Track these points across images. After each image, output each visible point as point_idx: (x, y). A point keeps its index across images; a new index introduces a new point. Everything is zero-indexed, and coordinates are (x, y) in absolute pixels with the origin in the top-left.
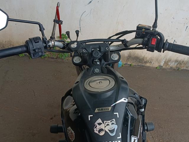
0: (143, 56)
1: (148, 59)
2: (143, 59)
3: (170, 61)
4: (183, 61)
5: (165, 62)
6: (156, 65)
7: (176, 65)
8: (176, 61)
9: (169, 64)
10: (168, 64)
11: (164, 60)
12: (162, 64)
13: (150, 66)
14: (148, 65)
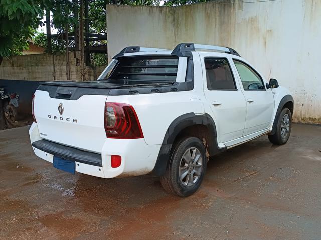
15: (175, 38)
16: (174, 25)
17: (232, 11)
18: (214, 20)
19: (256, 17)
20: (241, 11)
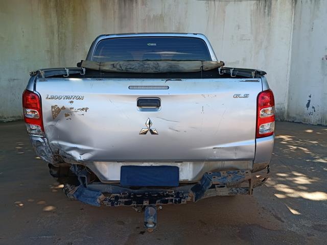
15: (59, 27)
16: (56, 11)
17: (134, 5)
18: (112, 12)
19: (161, 15)
20: (144, 6)
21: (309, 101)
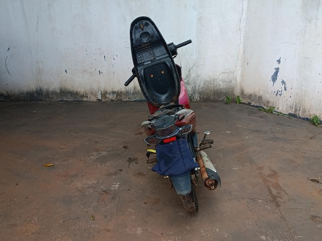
0: (75, 90)
1: (82, 93)
2: (77, 93)
3: (106, 93)
4: (121, 92)
5: (102, 95)
6: (93, 99)
7: (115, 96)
8: (114, 93)
9: (108, 96)
10: (106, 97)
11: (100, 93)
12: (100, 97)
13: (87, 101)
14: (85, 99)
21: (277, 70)
